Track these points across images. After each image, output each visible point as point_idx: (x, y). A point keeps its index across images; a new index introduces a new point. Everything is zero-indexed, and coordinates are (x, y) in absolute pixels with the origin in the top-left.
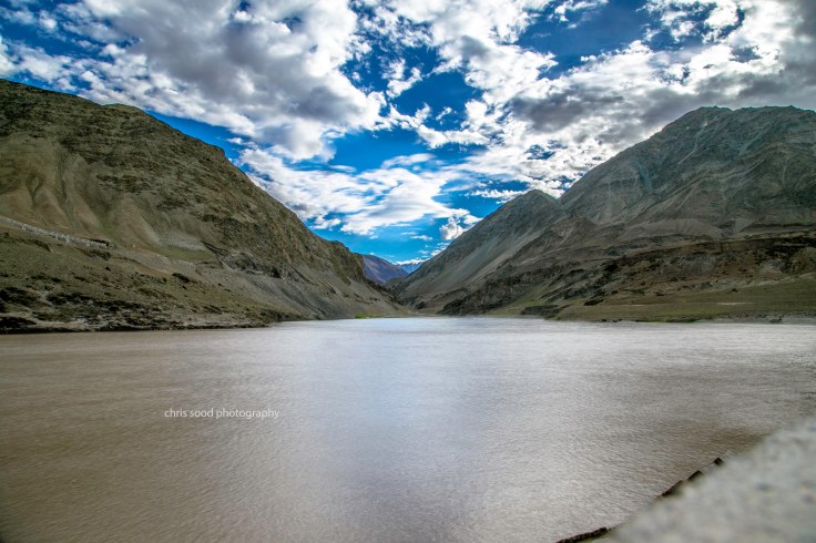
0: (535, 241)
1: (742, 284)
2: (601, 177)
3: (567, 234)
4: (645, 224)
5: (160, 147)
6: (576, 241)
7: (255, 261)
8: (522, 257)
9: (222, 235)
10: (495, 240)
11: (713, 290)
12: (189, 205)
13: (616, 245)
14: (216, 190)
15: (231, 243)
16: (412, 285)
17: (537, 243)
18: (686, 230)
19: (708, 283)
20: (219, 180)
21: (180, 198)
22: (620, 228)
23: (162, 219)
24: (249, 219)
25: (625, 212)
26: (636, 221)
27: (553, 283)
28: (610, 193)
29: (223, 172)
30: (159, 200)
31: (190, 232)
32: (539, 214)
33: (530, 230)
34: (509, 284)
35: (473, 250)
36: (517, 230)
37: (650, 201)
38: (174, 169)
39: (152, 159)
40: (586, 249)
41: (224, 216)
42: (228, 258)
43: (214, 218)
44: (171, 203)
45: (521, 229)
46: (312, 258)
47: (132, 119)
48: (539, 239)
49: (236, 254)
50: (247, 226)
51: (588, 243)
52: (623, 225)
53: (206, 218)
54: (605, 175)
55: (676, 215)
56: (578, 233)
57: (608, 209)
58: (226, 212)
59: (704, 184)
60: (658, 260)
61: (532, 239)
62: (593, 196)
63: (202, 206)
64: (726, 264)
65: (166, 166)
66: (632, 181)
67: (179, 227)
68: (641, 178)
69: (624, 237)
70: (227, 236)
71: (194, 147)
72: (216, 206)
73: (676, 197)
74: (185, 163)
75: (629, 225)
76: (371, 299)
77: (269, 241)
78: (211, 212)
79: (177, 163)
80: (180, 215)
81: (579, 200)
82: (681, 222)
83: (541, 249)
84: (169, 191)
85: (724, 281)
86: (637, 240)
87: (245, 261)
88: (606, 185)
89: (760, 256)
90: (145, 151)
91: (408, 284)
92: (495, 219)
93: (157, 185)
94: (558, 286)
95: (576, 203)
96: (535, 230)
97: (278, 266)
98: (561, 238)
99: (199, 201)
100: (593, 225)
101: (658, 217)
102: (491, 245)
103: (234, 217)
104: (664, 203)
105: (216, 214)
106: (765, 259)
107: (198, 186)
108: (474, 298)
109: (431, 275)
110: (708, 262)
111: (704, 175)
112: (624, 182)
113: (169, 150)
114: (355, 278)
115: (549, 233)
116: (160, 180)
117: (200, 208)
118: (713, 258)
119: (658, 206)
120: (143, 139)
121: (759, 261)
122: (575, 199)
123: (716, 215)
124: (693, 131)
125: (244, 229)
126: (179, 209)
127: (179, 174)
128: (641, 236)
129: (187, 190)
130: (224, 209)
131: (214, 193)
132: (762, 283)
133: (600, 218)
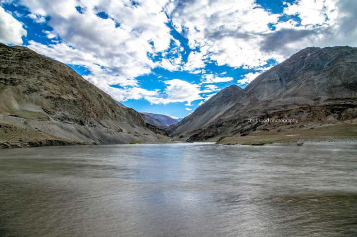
0: (232, 107)
1: (318, 126)
2: (263, 79)
3: (246, 104)
4: (281, 99)
5: (31, 65)
6: (250, 107)
7: (70, 117)
8: (226, 115)
9: (54, 105)
10: (215, 107)
11: (304, 129)
12: (40, 91)
13: (267, 109)
14: (56, 85)
15: (58, 109)
16: (179, 128)
17: (233, 108)
18: (299, 101)
19: (303, 125)
20: (59, 80)
21: (37, 88)
22: (270, 101)
23: (24, 98)
24: (71, 97)
25: (273, 94)
26: (277, 98)
27: (236, 126)
28: (266, 86)
29: (62, 76)
30: (25, 89)
31: (37, 104)
32: (235, 96)
33: (231, 103)
34: (217, 127)
35: (206, 112)
36: (225, 102)
37: (284, 89)
38: (37, 75)
39: (26, 71)
40: (254, 111)
41: (57, 96)
42: (54, 116)
43: (51, 97)
44: (31, 91)
45: (227, 102)
46: (115, 116)
47: (22, 52)
48: (234, 106)
49: (59, 114)
50: (69, 101)
51: (255, 108)
52: (271, 100)
53: (47, 98)
54: (265, 78)
55: (294, 95)
56: (251, 104)
57: (266, 93)
58: (58, 95)
59: (307, 81)
60: (282, 115)
61: (231, 107)
62: (259, 87)
63: (47, 92)
64: (312, 117)
65: (33, 73)
66: (276, 81)
67: (32, 101)
68: (280, 79)
69: (271, 105)
70: (56, 105)
71: (49, 65)
72: (54, 92)
73: (295, 87)
74: (43, 72)
75: (274, 100)
76: (144, 134)
77: (81, 108)
78: (51, 95)
79: (39, 72)
80: (34, 96)
81: (253, 89)
82: (297, 98)
83: (234, 111)
84: (31, 85)
85: (310, 125)
86: (277, 106)
87: (63, 117)
88: (265, 82)
89: (328, 113)
90: (24, 67)
91: (177, 127)
92: (216, 98)
93: (26, 82)
94: (238, 128)
95: (251, 91)
96: (233, 103)
97: (83, 120)
98: (243, 106)
99: (46, 90)
100: (258, 100)
101: (287, 96)
102: (213, 110)
103: (63, 97)
104: (290, 90)
105: (53, 96)
106: (329, 114)
107: (47, 83)
108: (202, 133)
109: (187, 123)
110: (304, 116)
111: (307, 77)
112: (273, 81)
113: (36, 67)
114: (138, 125)
115: (238, 104)
116: (28, 80)
117: (46, 93)
118: (307, 114)
119: (287, 91)
120: (24, 61)
121: (327, 115)
122: (251, 89)
123: (313, 95)
124: (304, 58)
125: (66, 102)
126: (35, 93)
127: (38, 77)
128: (278, 105)
129: (41, 85)
130: (58, 93)
131: (55, 86)
132: (327, 125)
133: (261, 97)
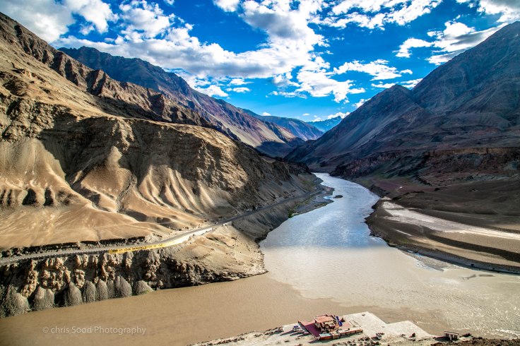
0: (393, 123)
1: (488, 179)
2: (441, 75)
3: (412, 120)
4: (462, 115)
6: (416, 127)
10: (370, 119)
13: (440, 132)
19: (472, 176)
24: (242, 183)
25: (453, 102)
26: (457, 111)
27: (395, 163)
28: (444, 88)
32: (398, 103)
33: (391, 113)
35: (356, 125)
37: (470, 96)
40: (420, 134)
45: (385, 113)
50: (242, 189)
51: (423, 129)
52: (449, 113)
54: (444, 74)
55: (482, 109)
56: (419, 120)
57: (443, 99)
58: (233, 185)
59: (505, 86)
62: (434, 89)
66: (460, 79)
67: (219, 195)
68: (467, 77)
69: (446, 125)
72: (230, 182)
73: (485, 95)
75: (453, 113)
81: (426, 92)
82: (484, 114)
83: (395, 130)
88: (443, 82)
89: (508, 158)
92: (371, 105)
94: (397, 166)
95: (422, 94)
96: (394, 115)
98: (408, 123)
100: (430, 114)
101: (472, 108)
102: (367, 123)
103: (237, 186)
104: (478, 98)
106: (510, 160)
110: (478, 159)
111: (506, 78)
112: (455, 80)
115: (401, 119)
118: (482, 157)
119: (473, 100)
121: (507, 161)
122: (423, 91)
123: (509, 108)
128: (457, 125)
133: (436, 106)
